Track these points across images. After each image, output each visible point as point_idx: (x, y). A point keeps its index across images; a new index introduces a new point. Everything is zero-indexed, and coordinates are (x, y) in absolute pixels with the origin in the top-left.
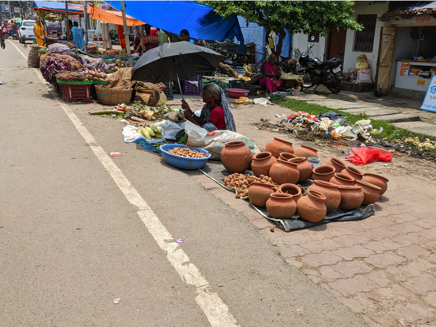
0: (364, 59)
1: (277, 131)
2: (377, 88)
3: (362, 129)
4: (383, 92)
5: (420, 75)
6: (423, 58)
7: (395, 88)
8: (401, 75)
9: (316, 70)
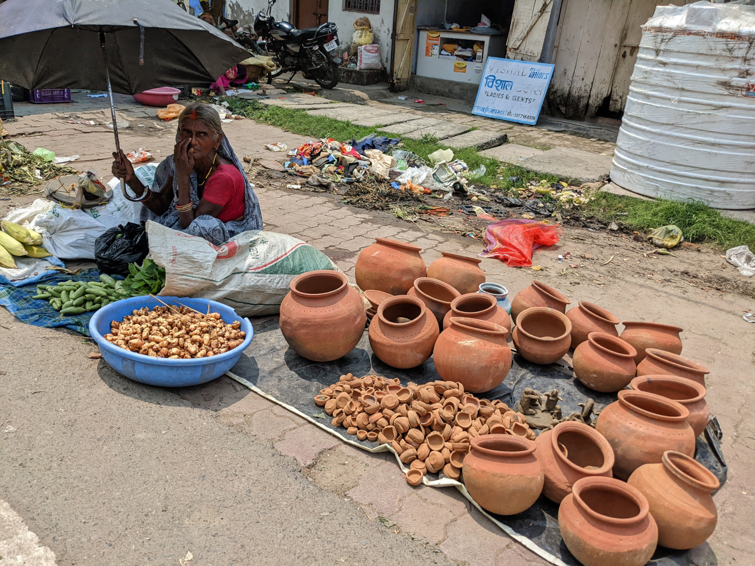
0: (365, 25)
1: (298, 189)
2: (394, 78)
3: (453, 172)
4: (402, 84)
5: (457, 56)
6: (459, 26)
7: (419, 77)
8: (427, 54)
9: (289, 46)
